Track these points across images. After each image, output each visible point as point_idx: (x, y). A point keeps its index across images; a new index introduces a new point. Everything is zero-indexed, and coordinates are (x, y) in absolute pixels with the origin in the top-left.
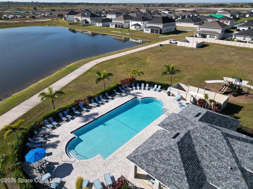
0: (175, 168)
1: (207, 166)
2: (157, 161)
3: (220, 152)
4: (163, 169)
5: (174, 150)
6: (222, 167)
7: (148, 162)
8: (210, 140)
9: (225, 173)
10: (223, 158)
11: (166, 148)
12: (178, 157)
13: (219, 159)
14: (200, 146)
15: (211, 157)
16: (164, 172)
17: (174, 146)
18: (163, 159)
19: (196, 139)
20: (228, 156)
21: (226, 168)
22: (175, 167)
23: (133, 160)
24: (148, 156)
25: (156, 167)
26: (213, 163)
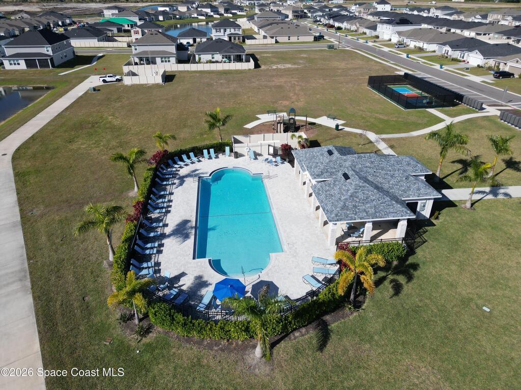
0: (379, 201)
1: (389, 187)
2: (360, 204)
3: (388, 171)
4: (371, 208)
5: (363, 186)
6: (400, 181)
7: (353, 211)
8: (372, 166)
9: (405, 184)
10: (394, 174)
11: (356, 189)
12: (372, 190)
13: (392, 176)
14: (370, 175)
15: (386, 178)
16: (374, 209)
17: (361, 183)
18: (364, 200)
19: (362, 171)
20: (395, 171)
21: (402, 181)
22: (378, 199)
23: (338, 219)
24: (348, 207)
25: (365, 210)
26: (391, 183)
